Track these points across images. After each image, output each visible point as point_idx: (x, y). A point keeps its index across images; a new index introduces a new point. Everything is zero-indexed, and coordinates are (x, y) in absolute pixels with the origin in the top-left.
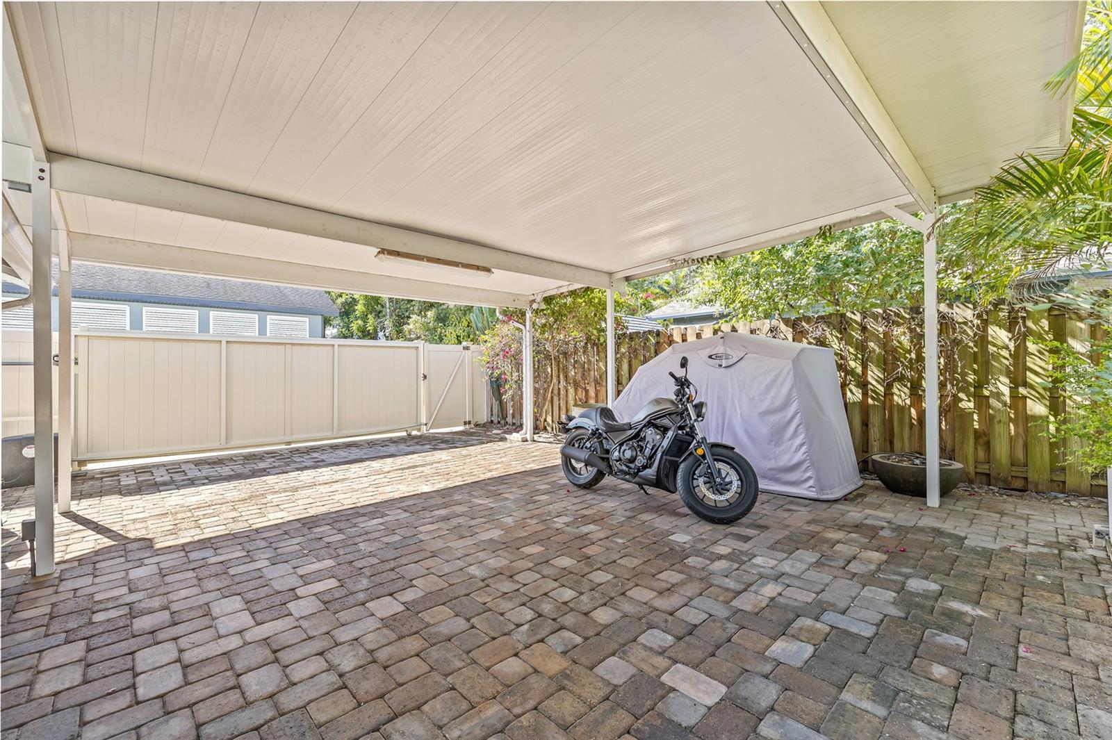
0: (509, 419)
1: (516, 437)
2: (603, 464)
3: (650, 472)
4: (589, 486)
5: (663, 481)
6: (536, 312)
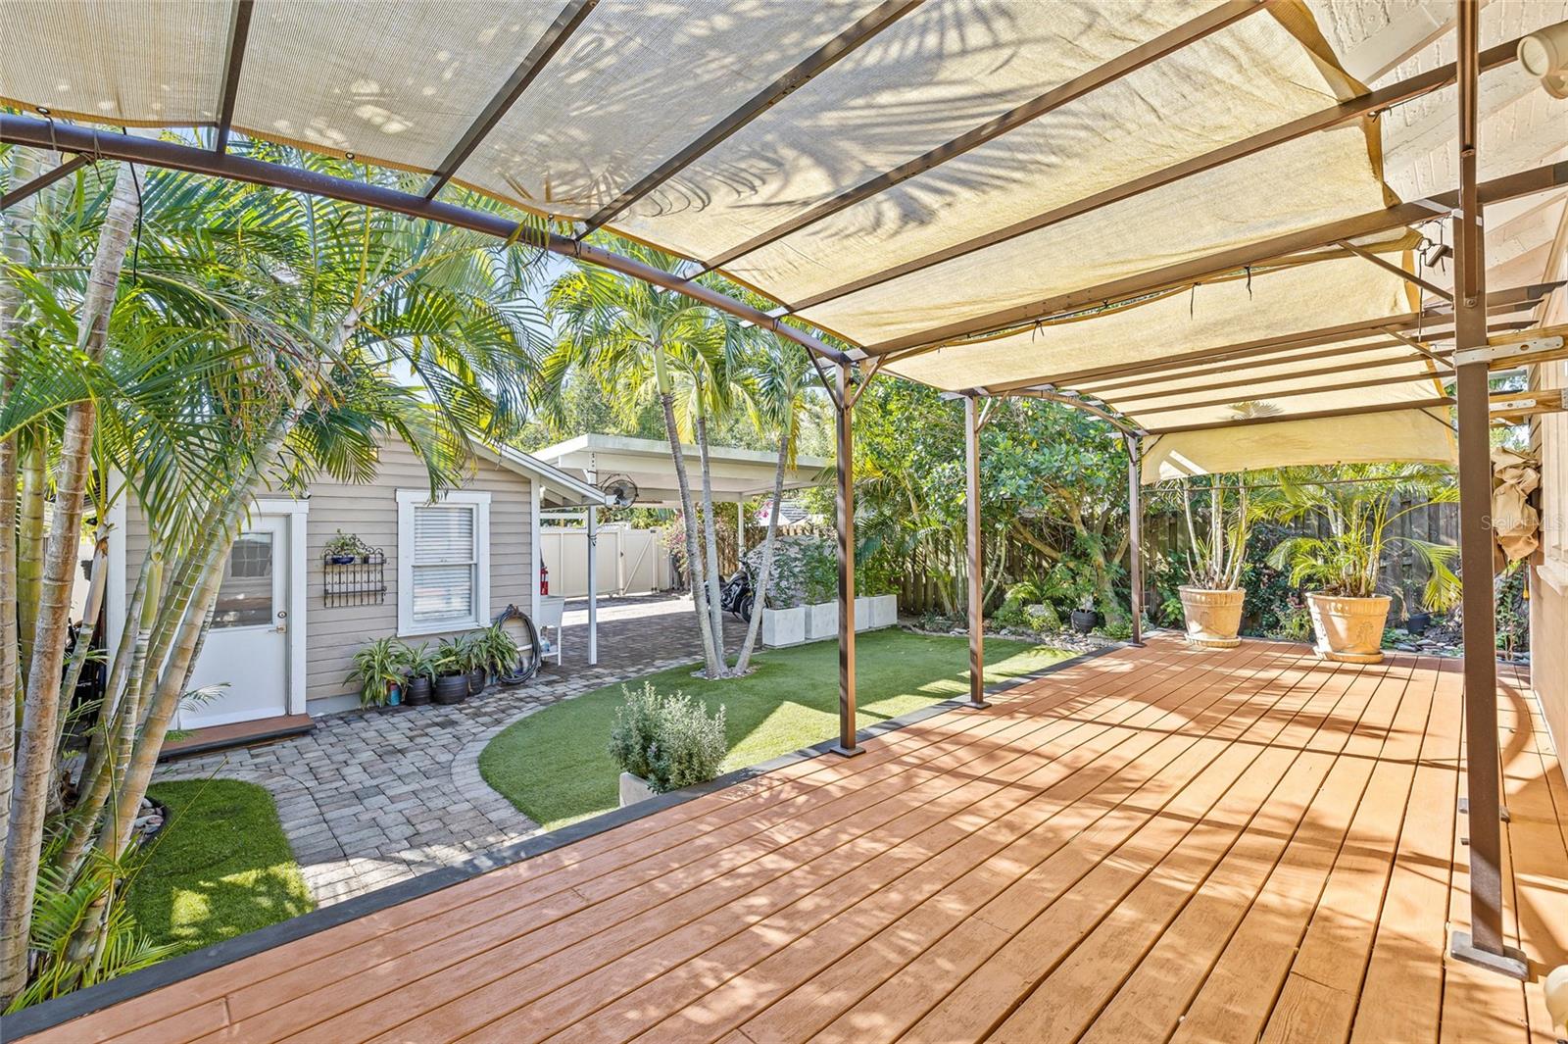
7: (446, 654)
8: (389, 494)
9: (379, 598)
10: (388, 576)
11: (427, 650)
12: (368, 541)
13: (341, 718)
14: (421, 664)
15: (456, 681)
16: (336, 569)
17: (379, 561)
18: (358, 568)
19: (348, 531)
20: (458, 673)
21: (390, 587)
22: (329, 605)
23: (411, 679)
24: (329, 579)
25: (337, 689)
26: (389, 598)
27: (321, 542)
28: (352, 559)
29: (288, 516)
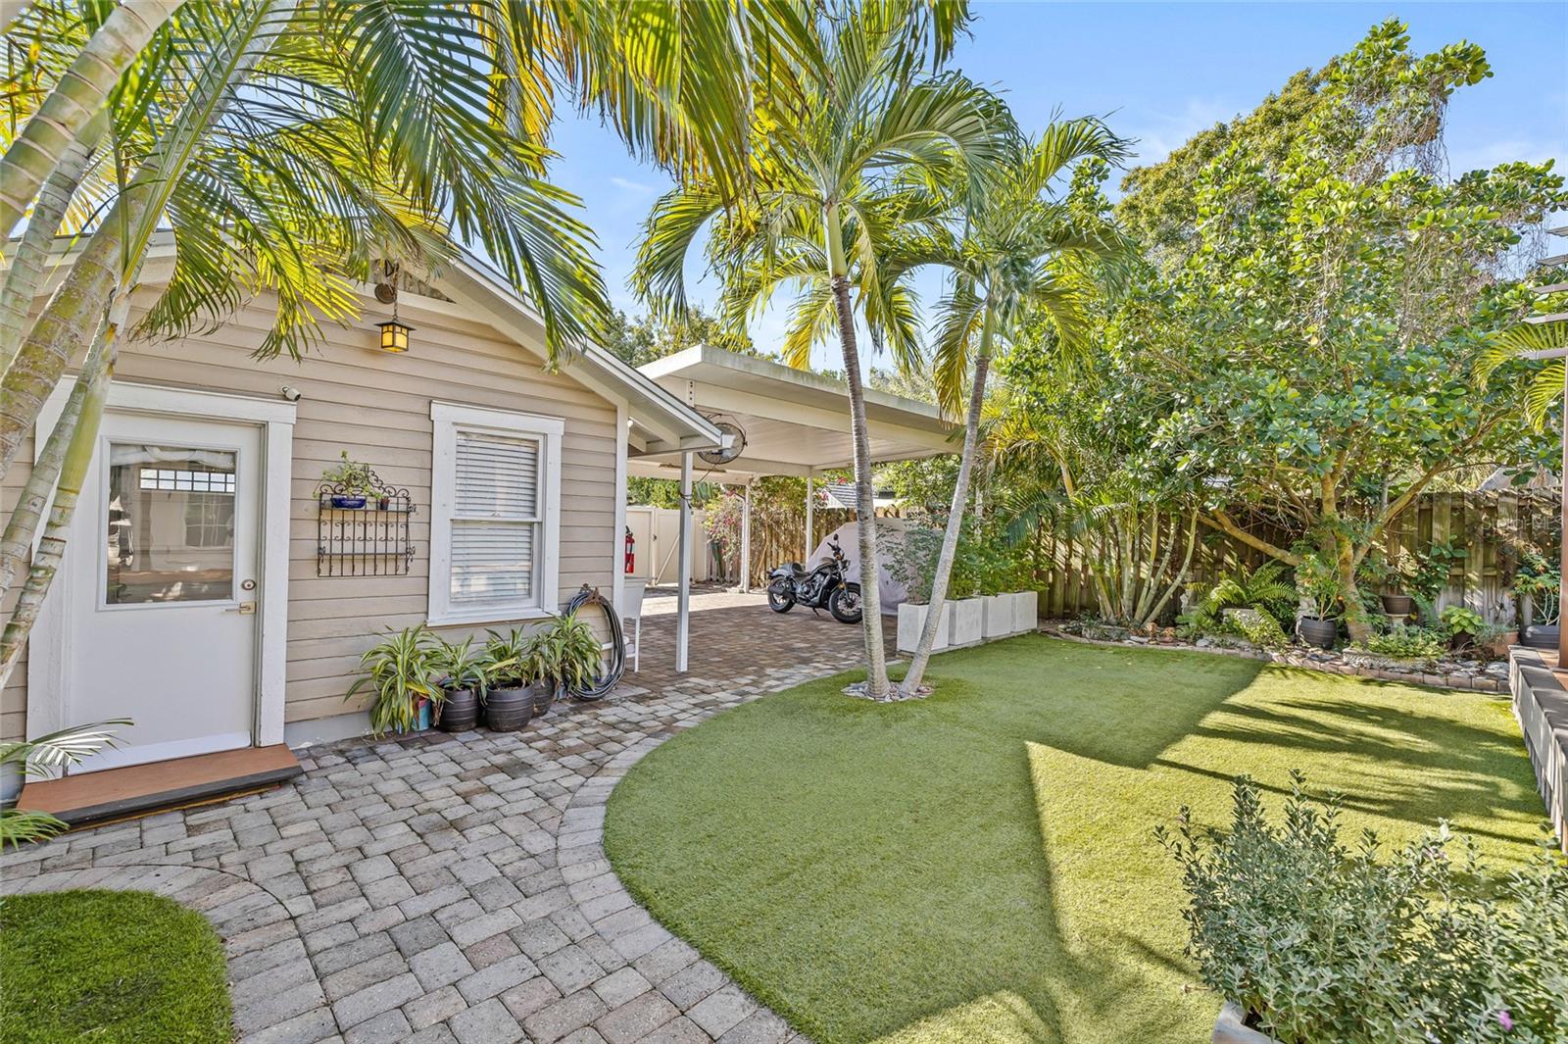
0: (727, 577)
1: (734, 590)
2: (791, 597)
3: (816, 599)
4: (785, 610)
5: (822, 604)
6: (755, 489)
7: (501, 654)
8: (419, 406)
9: (402, 565)
10: (416, 531)
11: (472, 646)
12: (388, 477)
13: (341, 753)
14: (464, 669)
15: (517, 695)
16: (338, 515)
17: (403, 508)
18: (371, 518)
19: (358, 458)
20: (517, 683)
21: (420, 550)
22: (325, 572)
23: (449, 691)
24: (325, 531)
25: (336, 705)
26: (416, 566)
27: (315, 472)
28: (363, 503)
29: (262, 427)
